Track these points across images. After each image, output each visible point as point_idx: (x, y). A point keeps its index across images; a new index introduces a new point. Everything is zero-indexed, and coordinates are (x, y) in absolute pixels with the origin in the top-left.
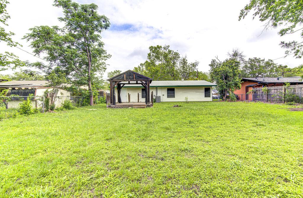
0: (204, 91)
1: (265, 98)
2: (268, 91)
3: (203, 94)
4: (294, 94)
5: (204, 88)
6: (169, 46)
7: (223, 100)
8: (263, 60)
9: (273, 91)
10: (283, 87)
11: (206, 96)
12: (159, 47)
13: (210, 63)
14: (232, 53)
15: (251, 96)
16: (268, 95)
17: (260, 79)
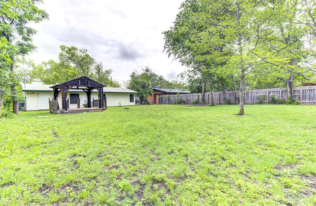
0: (129, 97)
1: (167, 102)
2: (169, 97)
3: (129, 100)
4: (181, 99)
5: (129, 94)
6: (87, 50)
7: (142, 104)
8: (158, 76)
9: (171, 97)
10: (176, 95)
11: (131, 101)
12: (74, 49)
13: (131, 75)
14: (145, 69)
15: (157, 101)
16: (169, 100)
17: (163, 90)
